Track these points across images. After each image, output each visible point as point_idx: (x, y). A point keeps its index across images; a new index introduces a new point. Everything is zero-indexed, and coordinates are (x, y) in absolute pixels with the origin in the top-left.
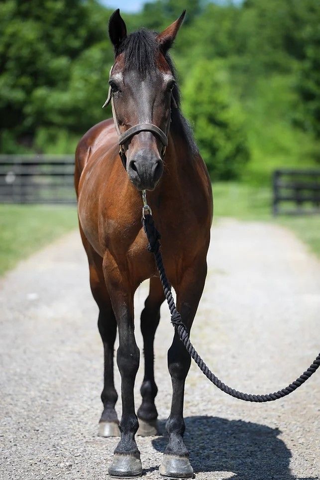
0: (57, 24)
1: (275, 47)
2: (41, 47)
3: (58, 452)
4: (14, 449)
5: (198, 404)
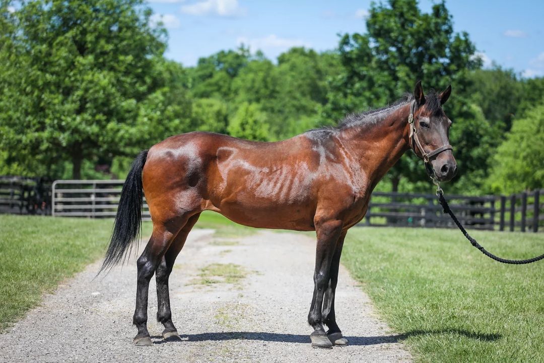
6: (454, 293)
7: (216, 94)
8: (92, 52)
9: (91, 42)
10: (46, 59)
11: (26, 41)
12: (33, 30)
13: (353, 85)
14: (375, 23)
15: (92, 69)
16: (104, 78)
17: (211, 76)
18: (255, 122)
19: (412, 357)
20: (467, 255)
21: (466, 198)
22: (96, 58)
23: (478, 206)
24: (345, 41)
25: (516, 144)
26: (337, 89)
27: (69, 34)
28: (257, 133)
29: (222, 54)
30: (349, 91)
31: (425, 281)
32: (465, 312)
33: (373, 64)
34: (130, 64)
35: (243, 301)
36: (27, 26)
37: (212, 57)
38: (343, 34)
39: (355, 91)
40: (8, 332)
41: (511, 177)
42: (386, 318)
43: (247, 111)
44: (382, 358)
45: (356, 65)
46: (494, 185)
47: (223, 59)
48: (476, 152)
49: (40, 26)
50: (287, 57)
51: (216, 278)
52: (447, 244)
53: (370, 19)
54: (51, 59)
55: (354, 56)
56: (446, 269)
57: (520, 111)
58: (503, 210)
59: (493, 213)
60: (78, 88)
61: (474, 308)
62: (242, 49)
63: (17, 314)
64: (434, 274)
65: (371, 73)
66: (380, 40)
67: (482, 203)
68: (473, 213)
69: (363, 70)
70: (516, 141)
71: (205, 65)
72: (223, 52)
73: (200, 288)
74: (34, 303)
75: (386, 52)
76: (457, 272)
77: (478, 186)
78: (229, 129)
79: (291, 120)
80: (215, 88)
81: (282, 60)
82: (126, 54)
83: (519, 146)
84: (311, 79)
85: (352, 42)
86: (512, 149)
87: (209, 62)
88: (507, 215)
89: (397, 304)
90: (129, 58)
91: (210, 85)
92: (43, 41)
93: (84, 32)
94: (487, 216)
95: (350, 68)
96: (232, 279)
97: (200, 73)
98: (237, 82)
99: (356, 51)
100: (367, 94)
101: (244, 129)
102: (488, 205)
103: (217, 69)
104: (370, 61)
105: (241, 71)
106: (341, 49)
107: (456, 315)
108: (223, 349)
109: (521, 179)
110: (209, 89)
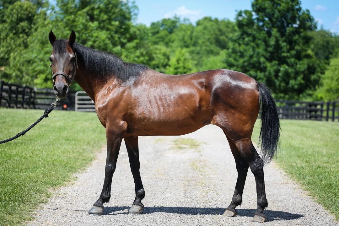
0: (116, 32)
1: (211, 43)
2: (108, 42)
3: (154, 222)
4: (134, 220)
5: (211, 201)
6: (316, 154)
7: (161, 43)
8: (97, 20)
9: (97, 15)
10: (72, 24)
11: (61, 14)
12: (65, 7)
13: (244, 39)
14: (257, 4)
15: (97, 29)
16: (103, 35)
17: (158, 32)
18: (185, 59)
19: (301, 188)
20: (317, 134)
21: (305, 103)
22: (100, 23)
23: (313, 107)
24: (240, 14)
25: (332, 72)
26: (235, 41)
27: (85, 10)
28: (186, 66)
29: (165, 20)
30: (241, 42)
31: (299, 148)
32: (325, 165)
33: (255, 27)
34: (117, 27)
35: (202, 158)
36: (62, 6)
37: (158, 22)
38: (239, 11)
39: (245, 42)
40: (86, 172)
41: (329, 91)
42: (282, 167)
43: (180, 52)
44: (285, 188)
45: (246, 28)
46: (319, 95)
47: (165, 23)
48: (313, 77)
49: (69, 6)
50: (201, 22)
51: (184, 146)
52: (304, 129)
53: (254, 2)
54: (75, 24)
55: (244, 23)
56: (308, 142)
57: (334, 54)
58: (328, 110)
59: (322, 111)
60: (89, 40)
61: (329, 162)
62: (176, 18)
63: (87, 163)
64: (302, 144)
65: (254, 33)
66: (260, 13)
67: (316, 105)
68: (310, 111)
69: (249, 31)
70: (332, 71)
71: (154, 26)
72: (165, 19)
73: (177, 151)
74: (94, 158)
75: (263, 21)
76: (314, 144)
77: (310, 95)
78: (170, 63)
79: (204, 58)
80: (161, 39)
81: (198, 24)
82: (116, 21)
83: (334, 73)
84: (216, 35)
85: (244, 15)
86: (330, 75)
87: (158, 25)
88: (330, 113)
89: (287, 160)
90: (117, 23)
91: (158, 38)
92: (71, 13)
93: (93, 9)
94: (319, 113)
95: (242, 30)
96: (193, 146)
97: (152, 31)
98: (173, 36)
99: (246, 20)
100: (252, 44)
101: (178, 63)
102: (319, 107)
103: (161, 29)
104: (253, 25)
105: (175, 30)
106: (237, 19)
107: (321, 166)
108: (200, 183)
109: (335, 92)
110: (157, 40)
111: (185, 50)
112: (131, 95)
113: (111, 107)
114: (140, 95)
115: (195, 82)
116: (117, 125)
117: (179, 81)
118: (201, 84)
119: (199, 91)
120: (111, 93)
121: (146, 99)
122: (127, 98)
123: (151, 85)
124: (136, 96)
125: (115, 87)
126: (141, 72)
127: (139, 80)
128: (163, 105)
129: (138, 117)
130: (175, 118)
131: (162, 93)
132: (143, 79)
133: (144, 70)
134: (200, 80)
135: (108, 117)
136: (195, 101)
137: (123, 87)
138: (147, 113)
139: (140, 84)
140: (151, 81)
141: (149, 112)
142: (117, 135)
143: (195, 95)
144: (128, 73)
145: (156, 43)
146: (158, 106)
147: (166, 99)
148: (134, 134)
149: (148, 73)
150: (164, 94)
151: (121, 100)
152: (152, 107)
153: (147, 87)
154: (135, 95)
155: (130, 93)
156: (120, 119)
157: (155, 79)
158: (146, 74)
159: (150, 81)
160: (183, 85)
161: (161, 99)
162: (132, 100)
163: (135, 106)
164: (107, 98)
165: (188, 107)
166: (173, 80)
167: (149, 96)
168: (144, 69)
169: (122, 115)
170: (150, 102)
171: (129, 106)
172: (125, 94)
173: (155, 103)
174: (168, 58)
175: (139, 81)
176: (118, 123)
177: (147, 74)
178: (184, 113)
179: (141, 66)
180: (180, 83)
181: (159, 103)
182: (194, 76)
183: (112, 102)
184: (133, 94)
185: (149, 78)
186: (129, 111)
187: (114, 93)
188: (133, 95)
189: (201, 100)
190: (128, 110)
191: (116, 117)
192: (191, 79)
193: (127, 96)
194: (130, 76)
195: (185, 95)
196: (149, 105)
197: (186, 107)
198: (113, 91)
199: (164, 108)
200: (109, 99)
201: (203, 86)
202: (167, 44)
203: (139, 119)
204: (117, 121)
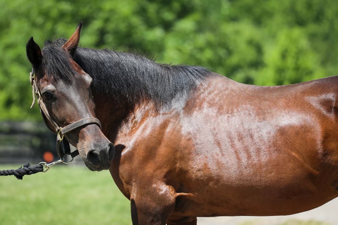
111: (297, 32)
112: (179, 131)
113: (141, 159)
114: (199, 131)
115: (314, 101)
116: (153, 194)
117: (278, 99)
118: (326, 104)
119: (323, 119)
120: (138, 128)
121: (211, 138)
122: (173, 137)
123: (220, 108)
124: (189, 133)
125: (147, 116)
126: (198, 82)
127: (195, 99)
128: (247, 150)
129: (197, 176)
130: (272, 176)
131: (242, 124)
132: (202, 96)
133: (205, 78)
134: (323, 97)
135: (134, 180)
136: (314, 140)
137: (163, 114)
138: (213, 168)
139: (196, 107)
140: (220, 100)
141: (218, 163)
142: (155, 216)
143: (313, 127)
144: (171, 85)
145: (233, 19)
146: (236, 152)
147: (252, 137)
148: (188, 213)
149: (213, 84)
150: (246, 127)
151: (159, 142)
152: (223, 155)
153: (212, 112)
154: (189, 130)
155: (178, 127)
156: (159, 182)
157: (228, 95)
158: (209, 86)
159: (217, 99)
160: (289, 107)
161: (241, 138)
162: (183, 142)
163: (190, 153)
164: (130, 141)
165: (298, 152)
166: (267, 96)
167: (217, 130)
168: (204, 74)
169: (163, 174)
170: (219, 144)
171: (178, 155)
172: (168, 129)
173: (229, 144)
174: (259, 49)
175: (195, 102)
176: (155, 189)
177: (212, 87)
178: (290, 165)
179: (196, 70)
180: (282, 102)
181: (238, 144)
182: (312, 88)
183: (143, 147)
184: (183, 129)
185: (215, 95)
186: (178, 165)
187: (144, 129)
188: (184, 131)
189: (326, 137)
190: (176, 163)
191: (152, 177)
192: (304, 93)
193: (172, 133)
194: (176, 91)
195: (291, 127)
196: (217, 150)
197: (294, 154)
198: (143, 126)
199: (249, 157)
200: (136, 142)
201: (331, 108)
202: (258, 22)
203: (198, 180)
204: (154, 186)
